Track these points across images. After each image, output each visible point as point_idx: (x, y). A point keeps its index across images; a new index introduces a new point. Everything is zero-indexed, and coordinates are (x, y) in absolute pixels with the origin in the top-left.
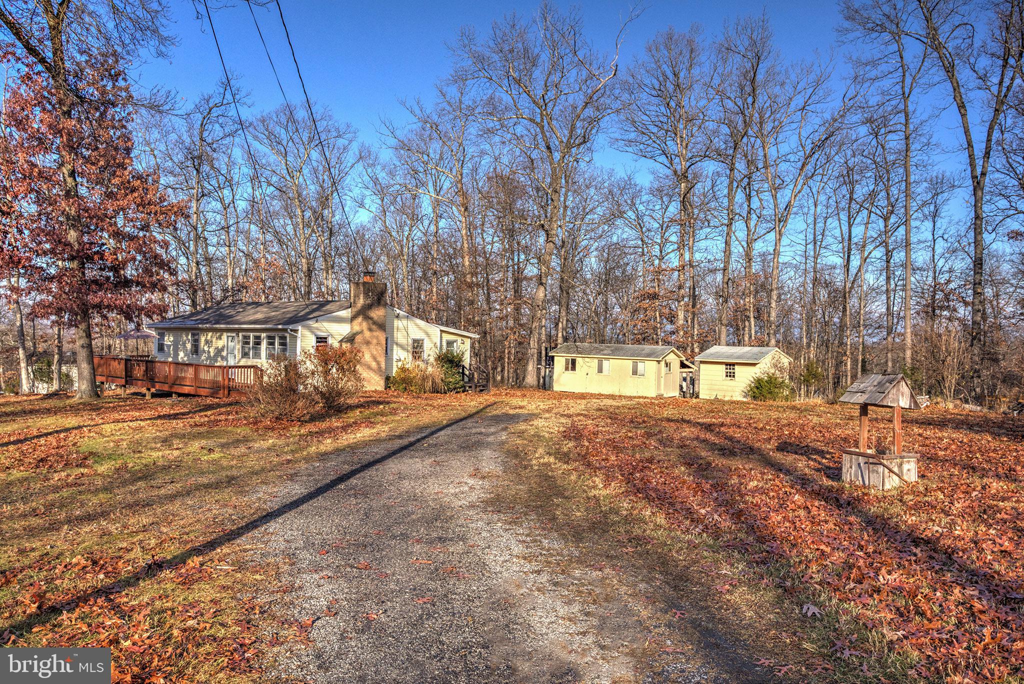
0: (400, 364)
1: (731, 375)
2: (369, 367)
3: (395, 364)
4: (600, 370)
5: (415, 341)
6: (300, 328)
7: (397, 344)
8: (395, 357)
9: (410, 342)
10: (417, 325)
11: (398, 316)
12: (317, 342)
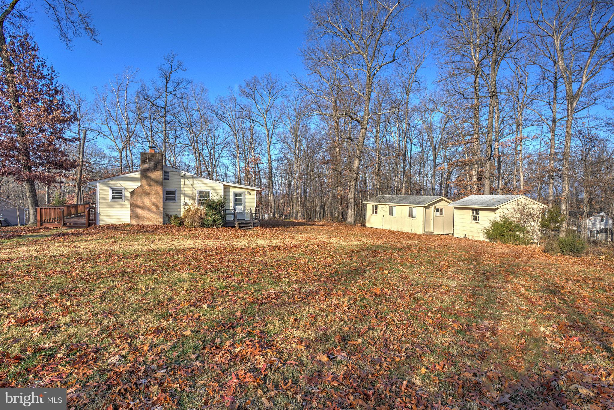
0: (187, 208)
1: (476, 219)
2: (149, 210)
3: (182, 207)
4: (390, 213)
5: (200, 193)
6: (98, 184)
7: (184, 195)
8: (182, 203)
9: (196, 193)
10: (203, 182)
11: (184, 176)
12: (113, 193)
